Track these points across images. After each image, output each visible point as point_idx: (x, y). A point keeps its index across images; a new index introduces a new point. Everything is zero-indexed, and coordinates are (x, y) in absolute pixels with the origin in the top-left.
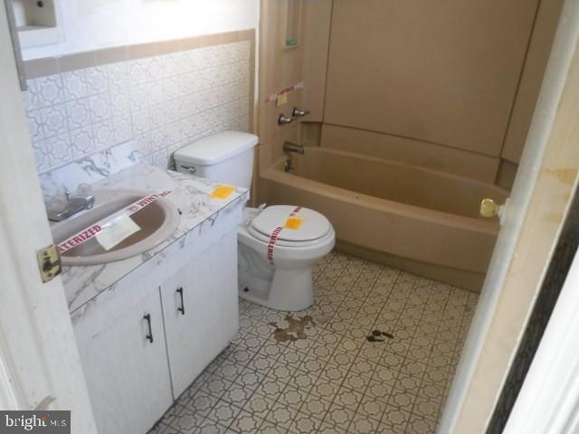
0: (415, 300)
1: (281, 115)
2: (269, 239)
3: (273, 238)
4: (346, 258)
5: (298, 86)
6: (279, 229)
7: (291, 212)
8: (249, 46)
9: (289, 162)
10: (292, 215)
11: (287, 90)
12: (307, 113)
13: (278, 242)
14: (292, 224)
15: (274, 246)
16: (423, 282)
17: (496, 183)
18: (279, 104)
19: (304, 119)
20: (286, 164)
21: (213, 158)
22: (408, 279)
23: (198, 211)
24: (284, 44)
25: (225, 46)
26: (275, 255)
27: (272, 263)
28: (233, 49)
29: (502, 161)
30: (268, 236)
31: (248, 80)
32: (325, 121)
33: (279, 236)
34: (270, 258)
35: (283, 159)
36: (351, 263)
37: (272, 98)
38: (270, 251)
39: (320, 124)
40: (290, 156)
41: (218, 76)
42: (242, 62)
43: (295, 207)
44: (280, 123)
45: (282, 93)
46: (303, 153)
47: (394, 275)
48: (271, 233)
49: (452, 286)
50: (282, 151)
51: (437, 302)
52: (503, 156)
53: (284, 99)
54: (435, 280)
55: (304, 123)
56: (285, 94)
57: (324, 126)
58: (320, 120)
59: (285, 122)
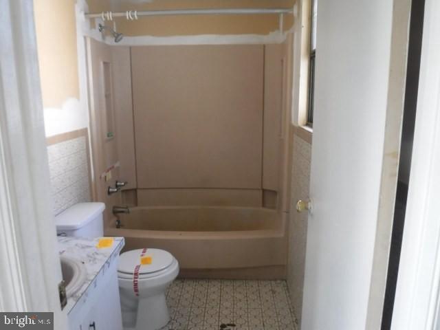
0: (239, 296)
1: (109, 188)
2: (133, 276)
3: (136, 274)
4: (180, 281)
5: (117, 165)
6: (138, 267)
7: (141, 254)
8: (84, 140)
9: (119, 221)
10: (142, 255)
11: (111, 169)
12: (126, 183)
13: (140, 276)
14: (146, 261)
15: (138, 280)
16: (238, 283)
17: (264, 205)
18: (107, 179)
19: (124, 188)
20: (117, 223)
21: (79, 224)
22: (229, 284)
23: (95, 259)
24: (106, 135)
25: (71, 141)
26: (139, 287)
27: (137, 295)
28: (75, 143)
29: (264, 191)
30: (132, 274)
31: (86, 164)
32: (139, 187)
33: (140, 271)
34: (136, 290)
35: (114, 220)
36: (184, 284)
37: (103, 176)
38: (136, 285)
39: (135, 190)
40: (118, 217)
41: (68, 163)
42: (82, 152)
43: (142, 250)
44: (109, 193)
45: (108, 171)
46: (129, 212)
47: (218, 284)
48: (133, 271)
49: (258, 280)
50: (112, 214)
51: (253, 293)
52: (264, 188)
53: (109, 175)
54: (246, 280)
55: (123, 191)
56: (110, 172)
57: (138, 191)
58: (135, 187)
59: (113, 192)
